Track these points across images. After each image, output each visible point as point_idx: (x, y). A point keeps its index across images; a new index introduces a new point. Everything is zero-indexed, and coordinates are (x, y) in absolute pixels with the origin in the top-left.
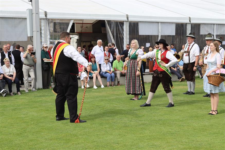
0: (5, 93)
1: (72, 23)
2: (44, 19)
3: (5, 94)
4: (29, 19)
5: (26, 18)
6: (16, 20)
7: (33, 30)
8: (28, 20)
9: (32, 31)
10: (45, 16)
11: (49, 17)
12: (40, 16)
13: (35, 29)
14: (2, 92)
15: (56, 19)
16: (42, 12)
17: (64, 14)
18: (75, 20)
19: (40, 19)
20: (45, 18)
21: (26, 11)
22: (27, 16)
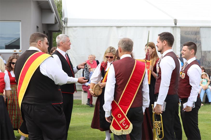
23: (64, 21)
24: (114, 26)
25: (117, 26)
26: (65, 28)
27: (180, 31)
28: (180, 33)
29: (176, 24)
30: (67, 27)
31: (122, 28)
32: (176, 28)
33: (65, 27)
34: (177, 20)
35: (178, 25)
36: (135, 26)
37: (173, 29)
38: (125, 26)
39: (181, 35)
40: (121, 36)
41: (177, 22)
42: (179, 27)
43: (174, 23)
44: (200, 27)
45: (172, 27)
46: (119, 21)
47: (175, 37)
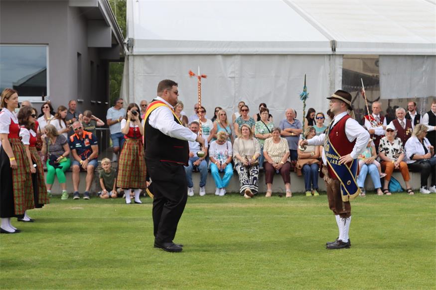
23: (128, 44)
24: (219, 53)
25: (225, 53)
26: (130, 57)
27: (342, 64)
28: (342, 67)
29: (334, 50)
30: (133, 55)
31: (233, 58)
32: (334, 56)
33: (128, 55)
34: (336, 42)
35: (338, 51)
36: (257, 53)
37: (330, 60)
38: (239, 53)
39: (343, 70)
40: (232, 72)
41: (337, 46)
42: (340, 55)
43: (331, 49)
44: (380, 55)
45: (327, 55)
46: (229, 44)
47: (332, 74)
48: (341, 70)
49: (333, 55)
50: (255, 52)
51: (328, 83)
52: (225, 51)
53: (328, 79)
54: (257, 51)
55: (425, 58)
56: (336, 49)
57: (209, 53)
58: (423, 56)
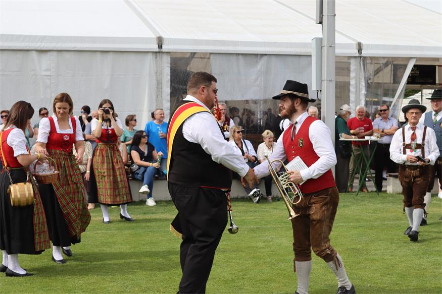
0: (258, 195)
1: (412, 66)
2: (356, 57)
3: (258, 198)
4: (315, 57)
5: (311, 56)
6: (302, 59)
7: (323, 79)
8: (314, 59)
9: (320, 80)
10: (359, 51)
11: (365, 53)
12: (336, 52)
13: (325, 77)
14: (253, 195)
15: (380, 57)
16: (352, 44)
17: (396, 47)
18: (418, 59)
19: (336, 56)
20: (357, 55)
21: (311, 42)
22: (313, 51)
24: (33, 48)
25: (39, 49)
27: (170, 62)
28: (170, 65)
29: (160, 47)
31: (49, 54)
32: (161, 54)
34: (163, 38)
35: (165, 48)
36: (76, 49)
37: (156, 58)
38: (55, 49)
39: (171, 69)
40: (46, 70)
41: (164, 42)
42: (167, 52)
43: (157, 46)
44: (211, 53)
45: (153, 52)
46: (43, 38)
47: (158, 73)
48: (169, 69)
49: (159, 53)
50: (73, 48)
51: (154, 82)
52: (39, 47)
53: (155, 78)
54: (75, 47)
55: (259, 57)
56: (163, 46)
57: (21, 48)
58: (256, 55)
